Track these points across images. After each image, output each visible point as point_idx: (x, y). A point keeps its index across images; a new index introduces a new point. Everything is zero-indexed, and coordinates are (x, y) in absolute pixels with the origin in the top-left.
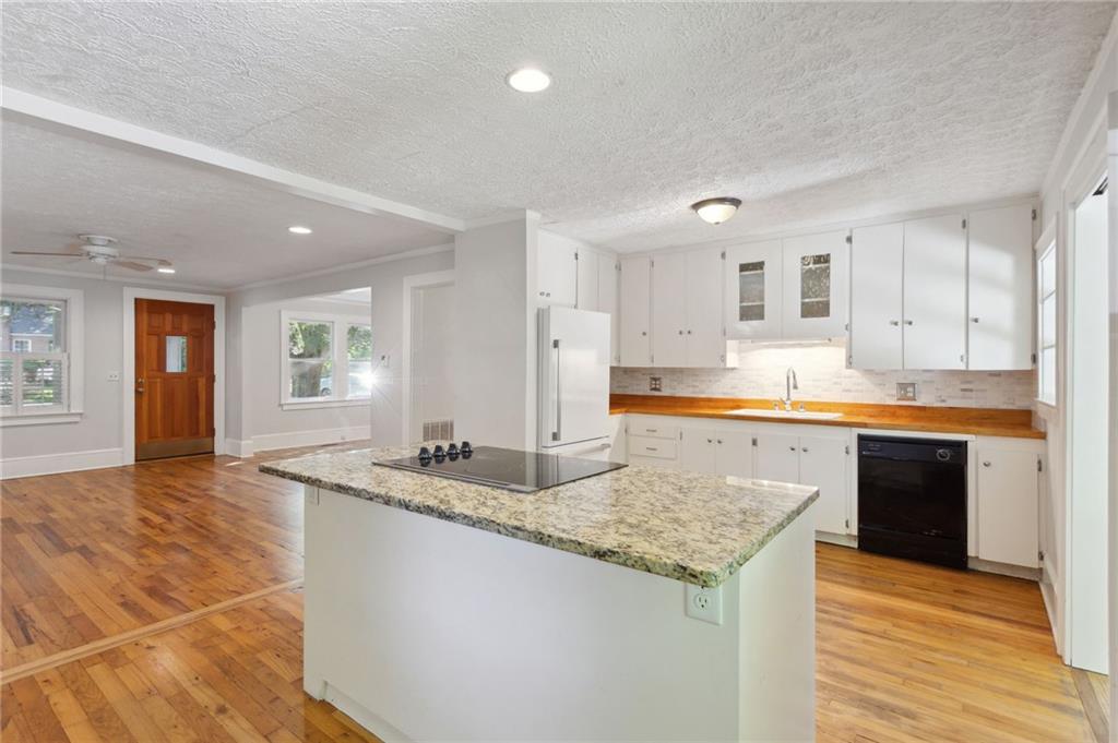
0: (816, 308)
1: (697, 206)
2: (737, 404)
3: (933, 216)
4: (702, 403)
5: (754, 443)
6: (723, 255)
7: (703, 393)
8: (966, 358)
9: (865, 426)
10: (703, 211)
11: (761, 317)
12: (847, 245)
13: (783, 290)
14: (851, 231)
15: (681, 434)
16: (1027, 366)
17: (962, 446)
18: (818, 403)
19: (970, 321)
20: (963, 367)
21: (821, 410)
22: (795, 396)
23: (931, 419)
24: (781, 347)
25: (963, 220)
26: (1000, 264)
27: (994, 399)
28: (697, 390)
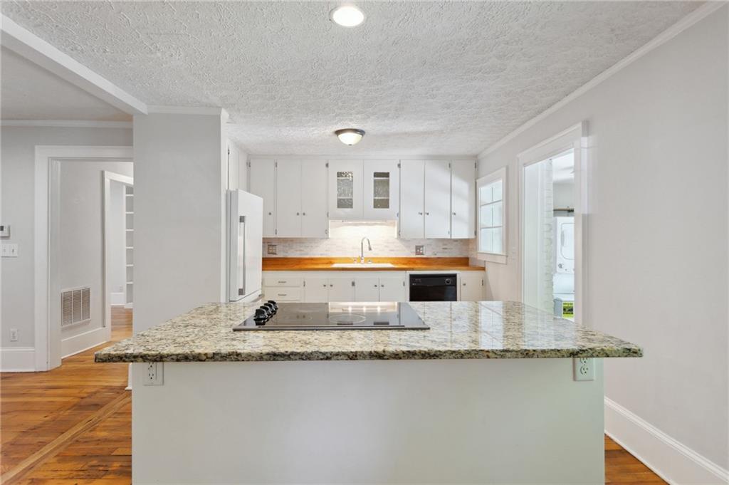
0: (382, 203)
1: (338, 132)
2: (330, 261)
3: (435, 158)
4: (307, 262)
5: (353, 284)
6: (327, 165)
7: (307, 254)
8: (450, 233)
9: (413, 269)
10: (342, 136)
11: (351, 206)
12: (398, 169)
13: (364, 191)
14: (400, 161)
15: (304, 282)
16: (473, 237)
17: (454, 276)
18: (377, 258)
19: (452, 214)
20: (449, 237)
21: (379, 262)
22: (367, 254)
23: (430, 264)
24: (356, 225)
25: (449, 162)
26: (462, 186)
27: (455, 253)
28: (303, 253)
